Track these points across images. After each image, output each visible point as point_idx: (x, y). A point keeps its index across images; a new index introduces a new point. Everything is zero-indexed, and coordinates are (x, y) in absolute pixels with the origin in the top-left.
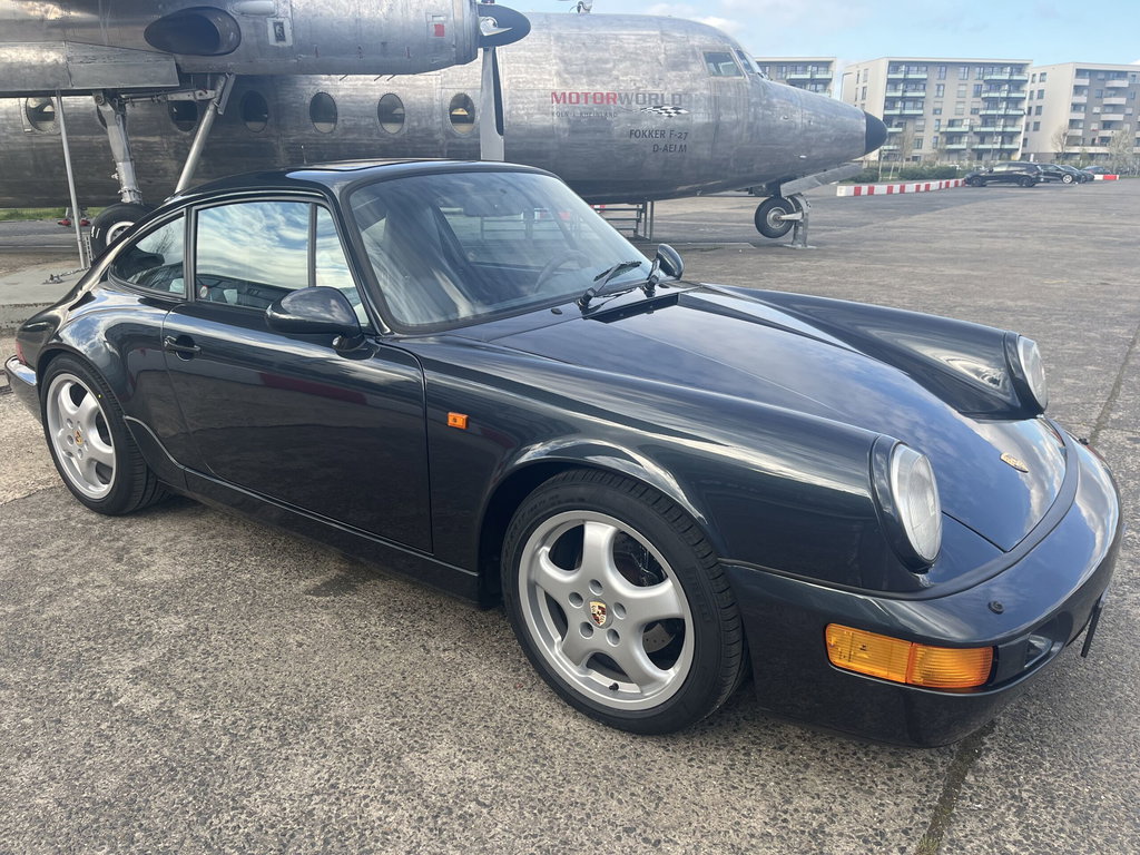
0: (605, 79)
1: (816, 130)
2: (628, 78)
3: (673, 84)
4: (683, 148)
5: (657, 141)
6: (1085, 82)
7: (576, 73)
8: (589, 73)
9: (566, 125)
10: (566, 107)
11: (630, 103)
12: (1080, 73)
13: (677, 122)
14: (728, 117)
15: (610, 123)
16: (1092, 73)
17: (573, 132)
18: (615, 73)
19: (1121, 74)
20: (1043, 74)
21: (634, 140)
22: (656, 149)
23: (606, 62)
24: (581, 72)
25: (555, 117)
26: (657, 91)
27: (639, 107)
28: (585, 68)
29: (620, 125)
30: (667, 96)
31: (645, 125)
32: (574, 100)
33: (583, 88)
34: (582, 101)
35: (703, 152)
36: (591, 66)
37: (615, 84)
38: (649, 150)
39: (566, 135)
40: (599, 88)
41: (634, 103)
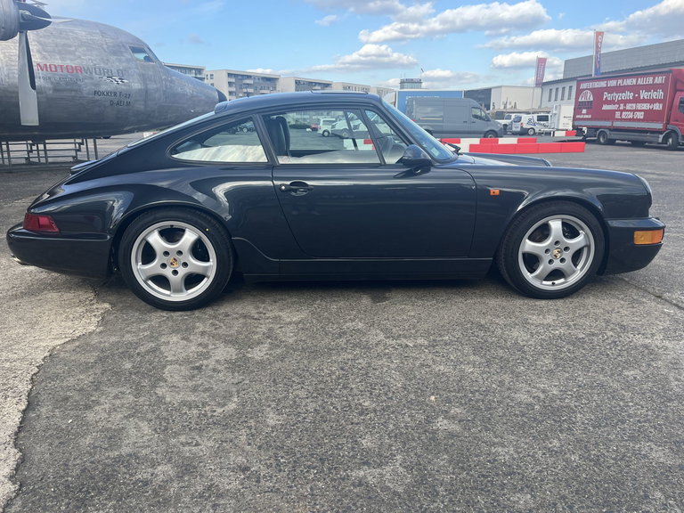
0: (72, 57)
1: (196, 96)
2: (87, 57)
3: (115, 64)
4: (128, 104)
5: (113, 98)
6: (233, 80)
7: (50, 52)
8: (60, 53)
9: (50, 86)
10: (49, 74)
11: (91, 73)
12: (230, 75)
13: (123, 87)
14: (152, 86)
15: (80, 86)
16: (236, 76)
17: (56, 90)
18: (77, 53)
19: (249, 77)
20: (212, 75)
21: (97, 97)
22: (112, 103)
23: (70, 46)
24: (54, 51)
25: (42, 80)
26: (106, 67)
27: (98, 76)
28: (56, 49)
29: (87, 88)
30: (114, 71)
31: (104, 88)
32: (53, 69)
33: (58, 62)
34: (59, 69)
35: (140, 106)
36: (60, 48)
37: (79, 61)
38: (108, 104)
39: (51, 92)
40: (68, 62)
41: (94, 74)
